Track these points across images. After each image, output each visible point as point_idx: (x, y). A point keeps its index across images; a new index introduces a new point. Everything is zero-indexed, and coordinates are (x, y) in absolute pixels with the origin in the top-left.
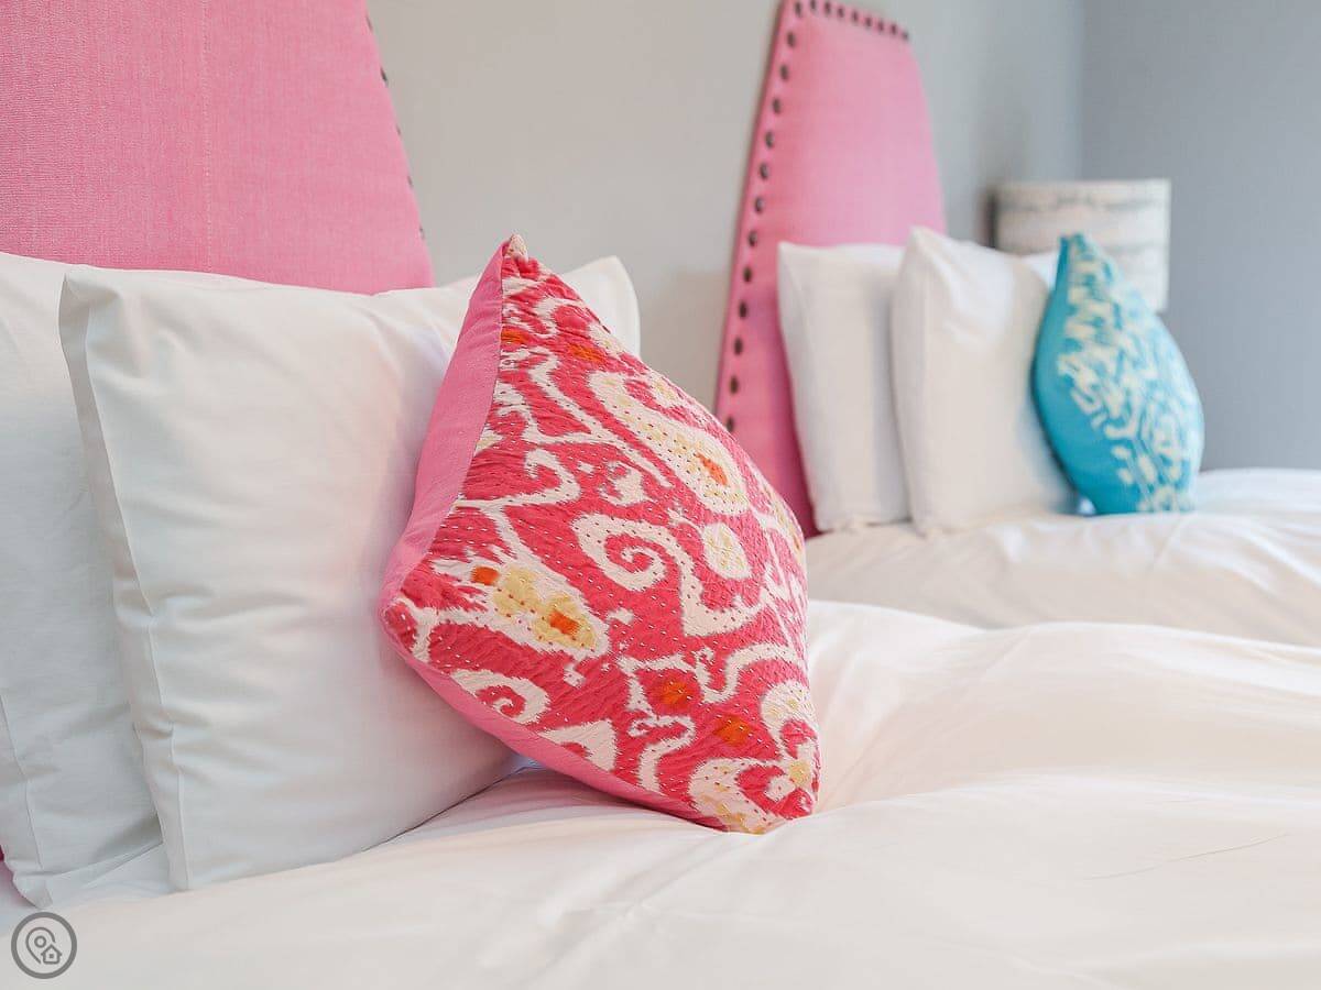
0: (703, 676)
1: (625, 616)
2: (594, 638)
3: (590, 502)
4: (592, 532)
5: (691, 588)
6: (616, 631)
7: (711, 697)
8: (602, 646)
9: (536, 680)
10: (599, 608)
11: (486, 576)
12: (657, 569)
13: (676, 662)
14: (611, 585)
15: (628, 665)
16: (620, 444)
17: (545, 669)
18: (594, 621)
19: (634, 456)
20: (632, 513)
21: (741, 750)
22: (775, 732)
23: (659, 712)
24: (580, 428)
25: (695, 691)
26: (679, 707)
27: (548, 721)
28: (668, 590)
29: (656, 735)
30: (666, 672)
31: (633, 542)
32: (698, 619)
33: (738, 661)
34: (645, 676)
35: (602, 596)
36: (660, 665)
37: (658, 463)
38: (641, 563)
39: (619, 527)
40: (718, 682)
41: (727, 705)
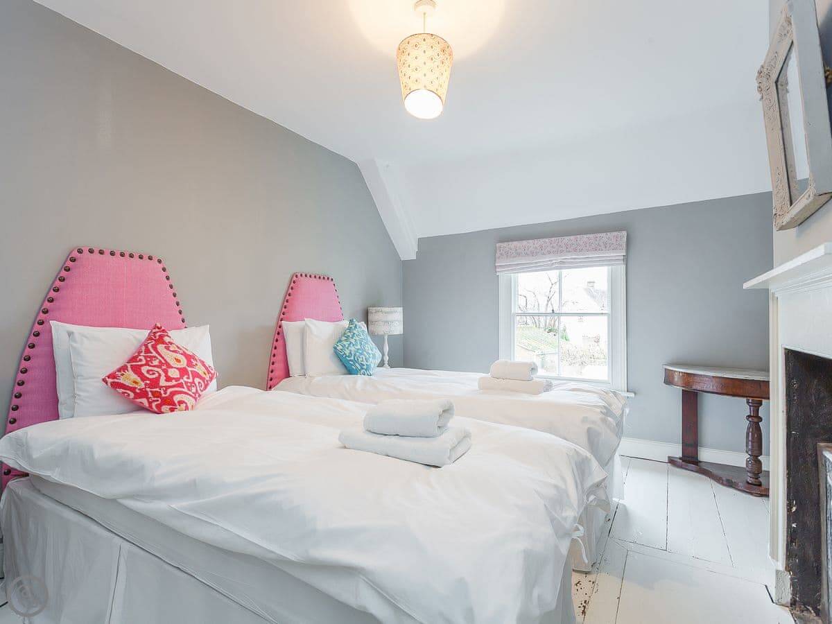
0: (162, 392)
1: (148, 382)
2: (142, 385)
3: (147, 364)
4: (144, 370)
5: (163, 378)
6: (146, 384)
7: (163, 395)
8: (143, 386)
9: (131, 391)
10: (143, 380)
11: (123, 375)
12: (157, 375)
13: (157, 389)
14: (146, 377)
15: (148, 389)
16: (157, 355)
17: (133, 389)
18: (141, 382)
19: (159, 357)
20: (154, 366)
21: (169, 405)
22: (176, 402)
23: (154, 397)
24: (152, 353)
25: (161, 394)
26: (158, 397)
27: (135, 398)
28: (158, 379)
29: (154, 401)
30: (156, 391)
31: (152, 371)
32: (163, 382)
33: (169, 391)
34: (151, 391)
35: (143, 378)
36: (155, 390)
37: (163, 358)
38: (154, 374)
39: (150, 368)
40: (165, 393)
41: (166, 397)
